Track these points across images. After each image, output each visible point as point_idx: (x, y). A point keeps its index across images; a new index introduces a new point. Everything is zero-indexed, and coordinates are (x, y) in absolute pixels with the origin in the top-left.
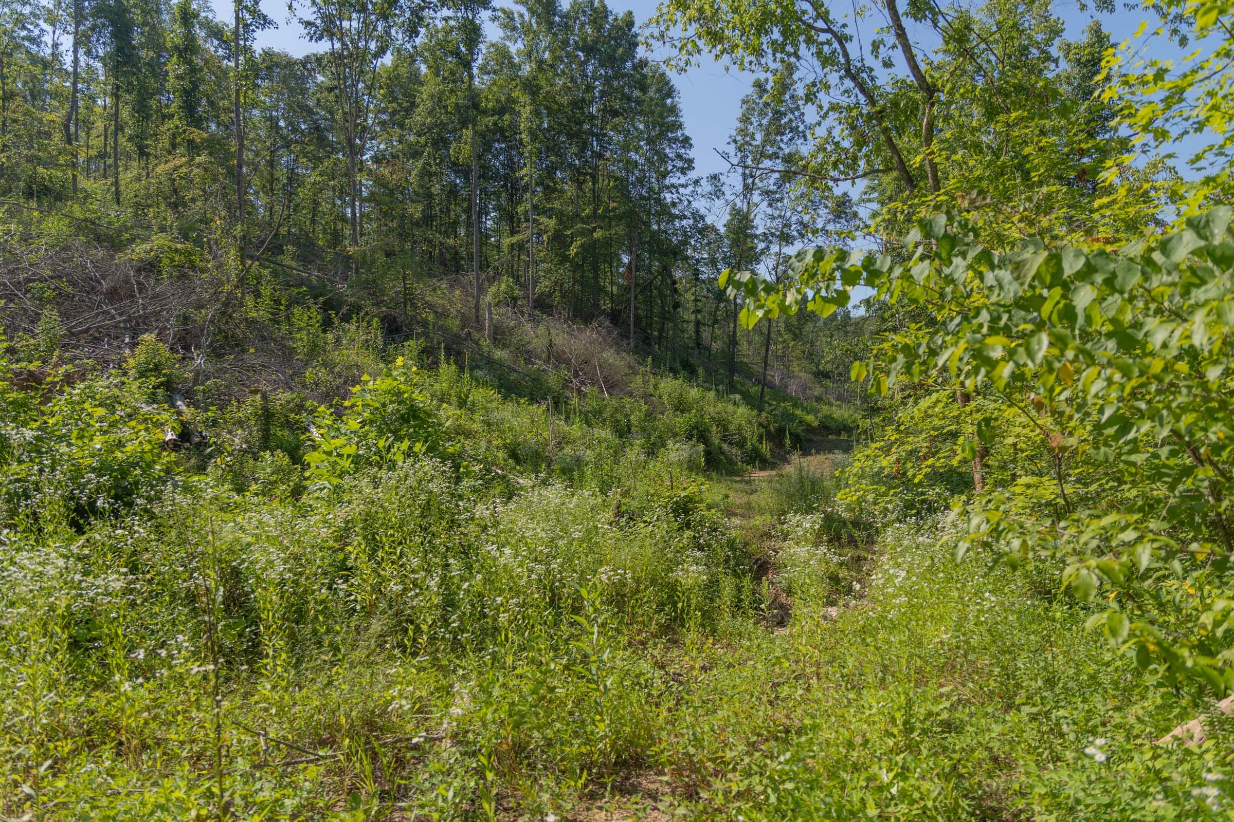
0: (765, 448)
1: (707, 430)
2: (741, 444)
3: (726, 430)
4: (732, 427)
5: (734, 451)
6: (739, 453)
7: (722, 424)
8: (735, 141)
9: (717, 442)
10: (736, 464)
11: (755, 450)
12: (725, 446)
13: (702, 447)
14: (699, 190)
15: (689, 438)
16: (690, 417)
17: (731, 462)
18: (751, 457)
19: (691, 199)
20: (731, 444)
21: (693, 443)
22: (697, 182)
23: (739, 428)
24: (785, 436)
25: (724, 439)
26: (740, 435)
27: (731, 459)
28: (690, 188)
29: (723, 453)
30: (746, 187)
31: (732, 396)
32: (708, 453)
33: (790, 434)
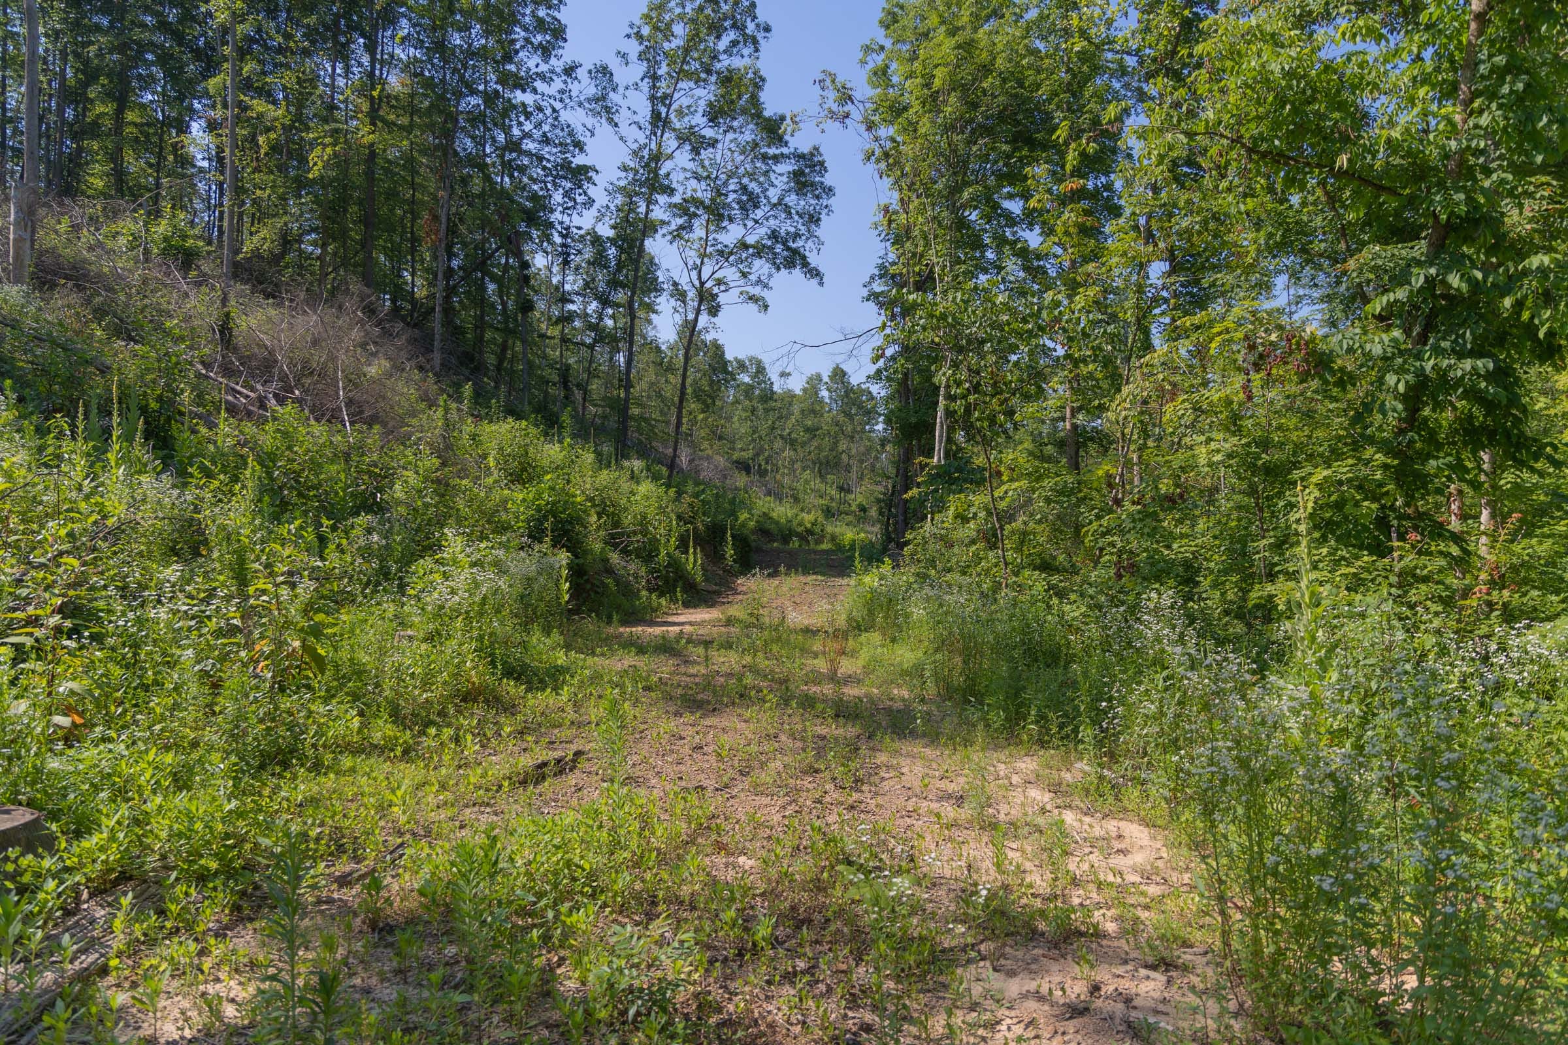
0: (693, 561)
1: (578, 520)
2: (647, 553)
3: (616, 525)
4: (628, 520)
5: (632, 567)
6: (643, 571)
7: (607, 509)
8: (639, 37)
9: (598, 546)
10: (637, 595)
11: (674, 565)
12: (614, 557)
13: (563, 557)
14: (575, 88)
15: (536, 535)
16: (543, 491)
17: (627, 591)
18: (666, 581)
19: (558, 105)
20: (625, 552)
21: (545, 547)
22: (570, 71)
23: (644, 521)
24: (723, 539)
25: (613, 541)
26: (645, 532)
27: (627, 584)
28: (558, 84)
29: (610, 571)
30: (656, 117)
31: (626, 463)
32: (577, 572)
33: (733, 536)
